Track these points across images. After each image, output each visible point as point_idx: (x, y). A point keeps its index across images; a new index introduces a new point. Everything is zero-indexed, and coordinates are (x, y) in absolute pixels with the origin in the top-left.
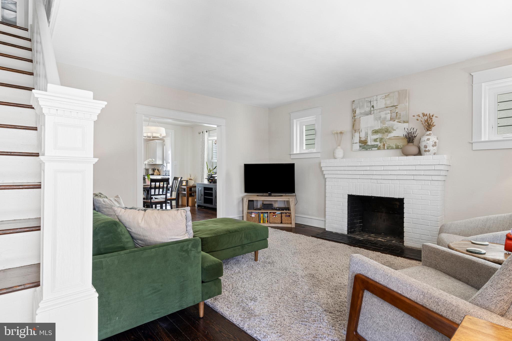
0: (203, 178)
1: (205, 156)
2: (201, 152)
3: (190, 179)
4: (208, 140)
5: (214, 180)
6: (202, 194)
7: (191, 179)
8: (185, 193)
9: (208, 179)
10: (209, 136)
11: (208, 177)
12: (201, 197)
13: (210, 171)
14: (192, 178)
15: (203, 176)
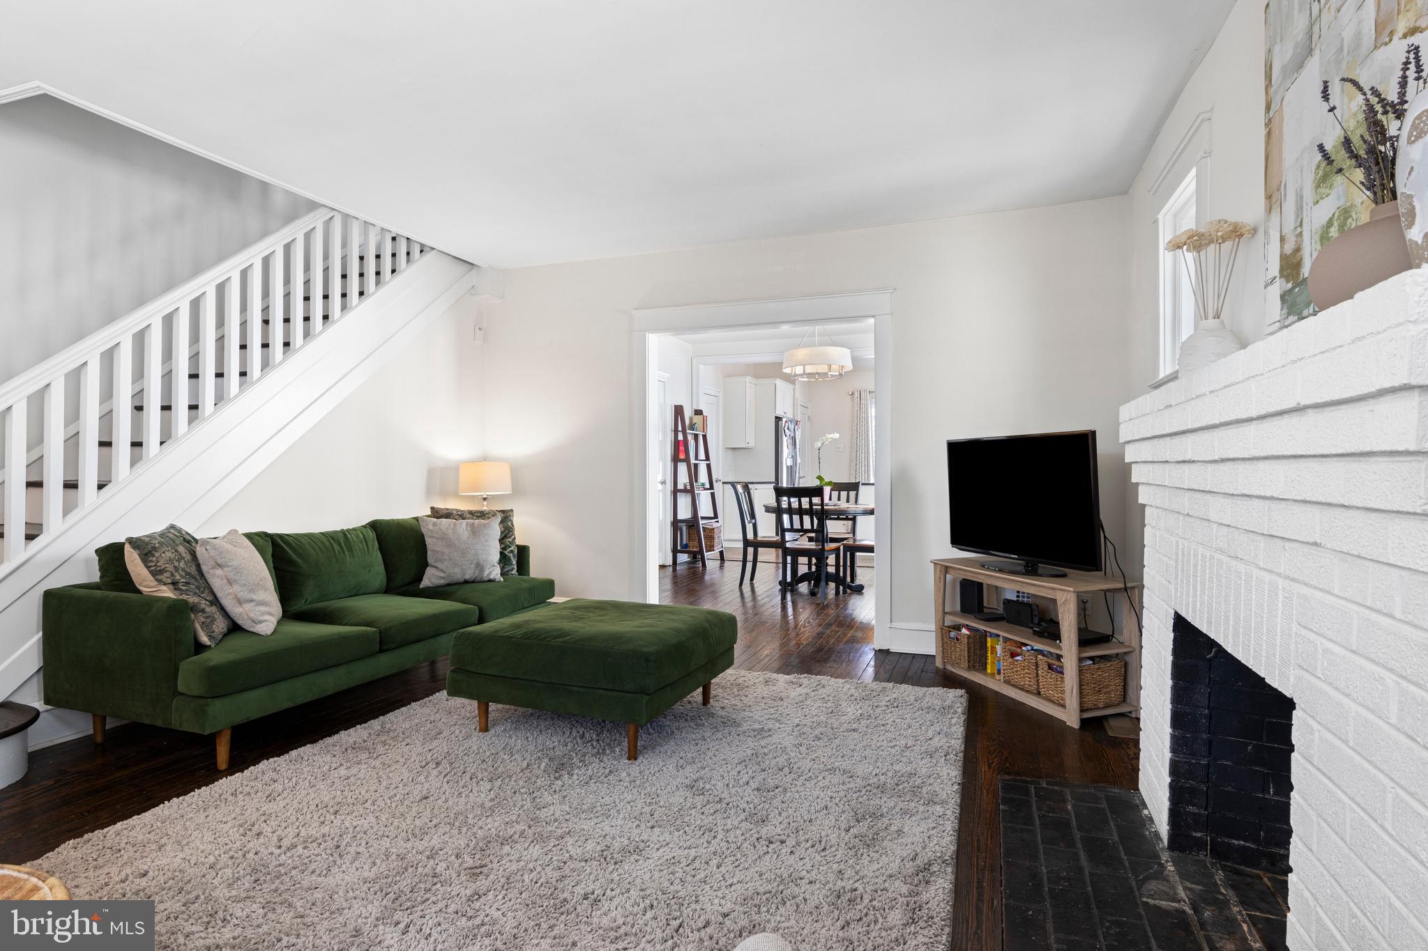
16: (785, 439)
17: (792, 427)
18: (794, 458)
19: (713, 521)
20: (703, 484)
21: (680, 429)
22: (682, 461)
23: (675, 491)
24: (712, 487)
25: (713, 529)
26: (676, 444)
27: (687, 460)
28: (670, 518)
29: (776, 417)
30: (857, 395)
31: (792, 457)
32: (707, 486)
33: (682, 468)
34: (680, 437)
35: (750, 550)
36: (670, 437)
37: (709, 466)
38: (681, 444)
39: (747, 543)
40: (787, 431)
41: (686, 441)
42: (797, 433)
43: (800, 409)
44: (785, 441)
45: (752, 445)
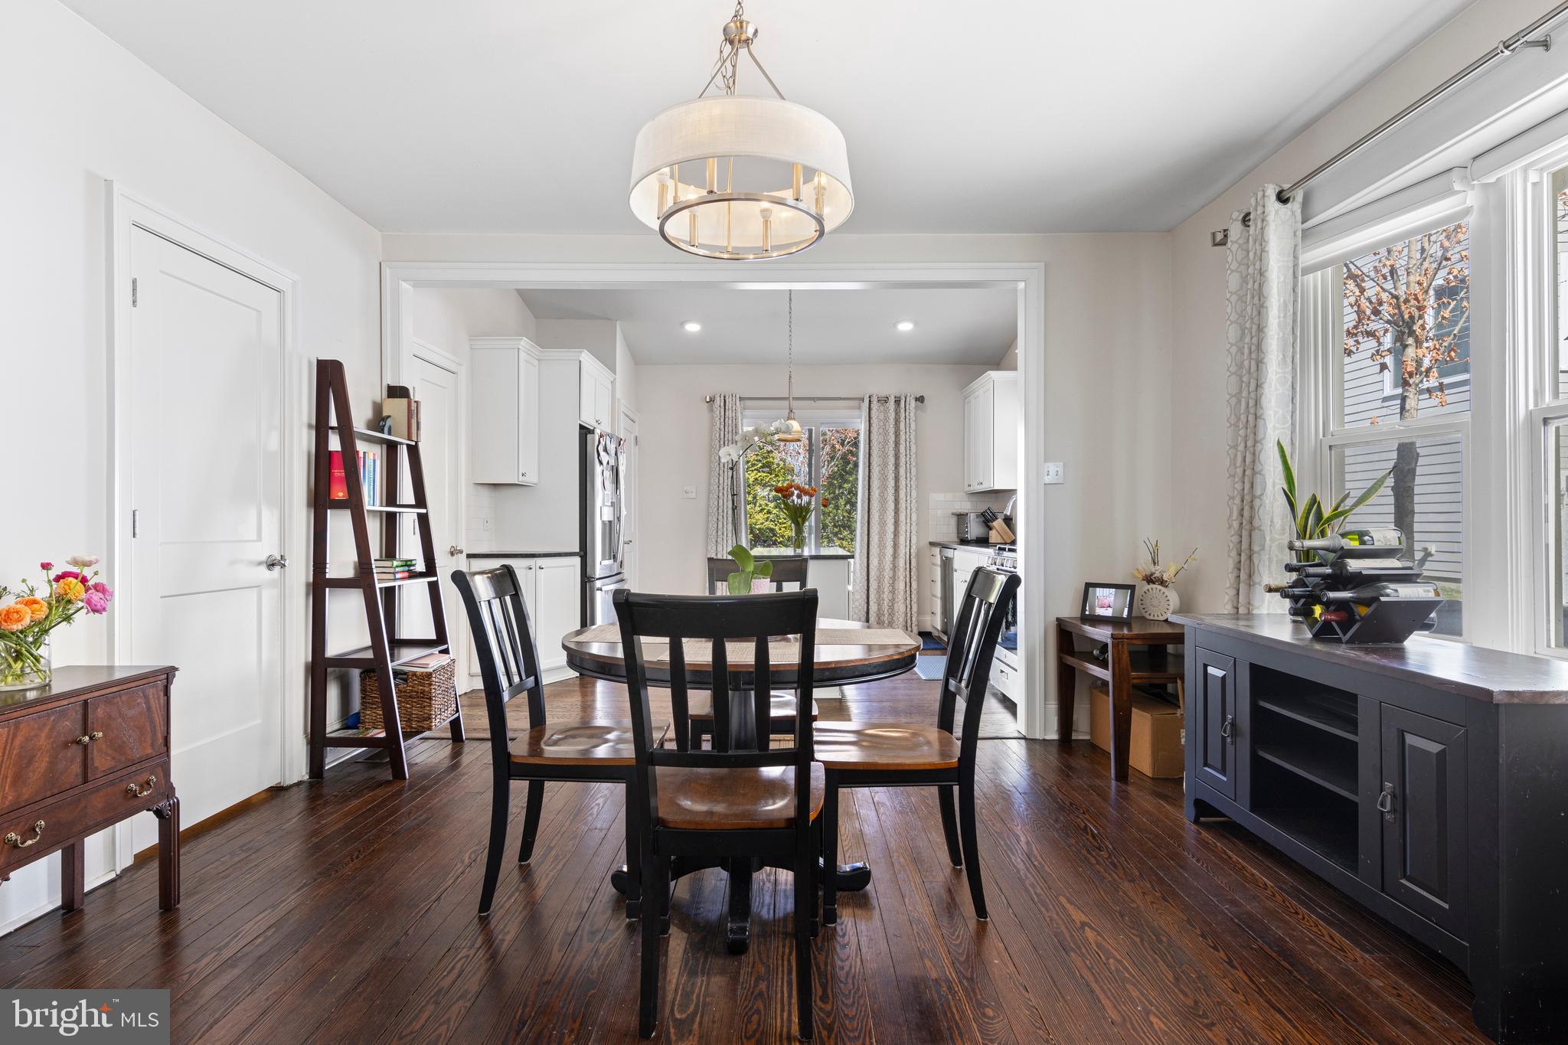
0: (1250, 576)
1: (1264, 401)
2: (1234, 379)
3: (1150, 579)
4: (1296, 272)
5: (1363, 611)
6: (1233, 724)
7: (1157, 574)
8: (1105, 674)
9: (1295, 599)
10: (1308, 235)
11: (1294, 576)
12: (1230, 749)
13: (1313, 520)
14: (1167, 569)
15: (1250, 558)
16: (598, 469)
17: (612, 447)
18: (615, 505)
19: (436, 651)
20: (408, 564)
21: (333, 421)
22: (339, 505)
23: (320, 586)
24: (431, 569)
25: (429, 675)
26: (322, 461)
27: (354, 503)
28: (300, 653)
29: (582, 427)
30: (718, 402)
31: (613, 504)
32: (420, 567)
33: (339, 524)
34: (334, 444)
35: (519, 789)
36: (303, 441)
37: (424, 521)
38: (337, 461)
39: (505, 768)
40: (602, 453)
41: (350, 456)
42: (621, 458)
43: (623, 422)
44: (600, 475)
45: (531, 478)
